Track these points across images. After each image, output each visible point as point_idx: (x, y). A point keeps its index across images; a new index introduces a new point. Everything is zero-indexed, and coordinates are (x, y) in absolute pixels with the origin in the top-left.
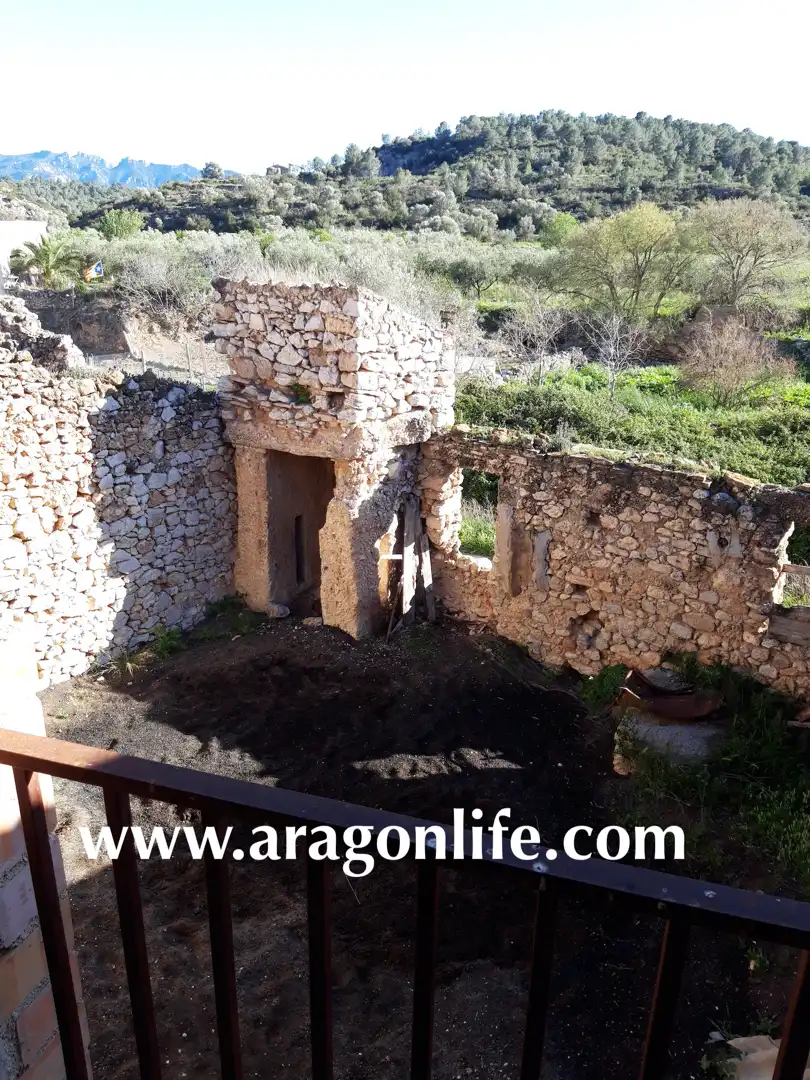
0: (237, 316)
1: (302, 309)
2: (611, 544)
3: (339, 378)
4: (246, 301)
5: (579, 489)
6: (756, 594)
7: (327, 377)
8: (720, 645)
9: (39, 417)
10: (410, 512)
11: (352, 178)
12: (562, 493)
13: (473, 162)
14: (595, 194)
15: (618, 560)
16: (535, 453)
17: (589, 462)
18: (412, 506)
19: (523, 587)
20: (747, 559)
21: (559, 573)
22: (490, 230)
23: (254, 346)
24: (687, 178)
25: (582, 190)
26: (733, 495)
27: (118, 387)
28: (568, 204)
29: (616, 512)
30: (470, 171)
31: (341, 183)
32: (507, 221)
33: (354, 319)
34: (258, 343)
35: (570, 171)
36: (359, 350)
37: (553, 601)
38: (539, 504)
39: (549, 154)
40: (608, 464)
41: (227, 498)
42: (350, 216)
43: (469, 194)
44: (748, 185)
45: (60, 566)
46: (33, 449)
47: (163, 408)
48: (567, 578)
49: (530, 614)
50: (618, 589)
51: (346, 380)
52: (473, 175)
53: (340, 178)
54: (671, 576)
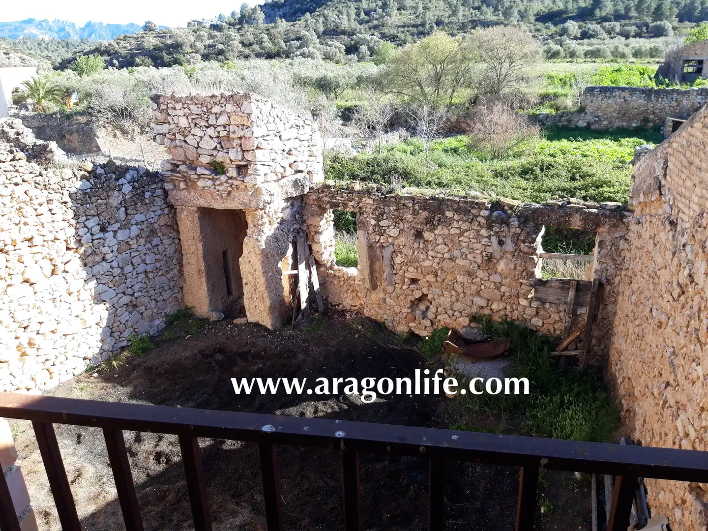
0: (170, 119)
1: (213, 111)
2: (432, 250)
3: (243, 155)
4: (175, 109)
5: (408, 216)
6: (524, 274)
7: (234, 155)
8: (506, 308)
9: (34, 198)
10: (300, 241)
11: (246, 26)
12: (398, 220)
13: (326, 12)
14: (406, 29)
15: (437, 260)
16: (378, 196)
17: (413, 199)
18: (301, 237)
19: (379, 284)
20: (517, 251)
21: (401, 272)
22: (341, 56)
23: (182, 138)
24: (464, 16)
25: (398, 27)
26: (505, 212)
27: (89, 172)
28: (389, 36)
29: (432, 230)
30: (324, 17)
31: (239, 29)
32: (351, 49)
33: (249, 115)
34: (185, 136)
35: (389, 15)
36: (255, 135)
37: (398, 291)
38: (384, 228)
39: (374, 5)
40: (426, 199)
41: (174, 242)
42: (247, 51)
43: (325, 33)
44: (503, 18)
45: (58, 300)
46: (32, 220)
47: (122, 185)
48: (406, 275)
49: (384, 300)
50: (439, 279)
51: (248, 156)
52: (326, 20)
53: (238, 27)
54: (471, 267)
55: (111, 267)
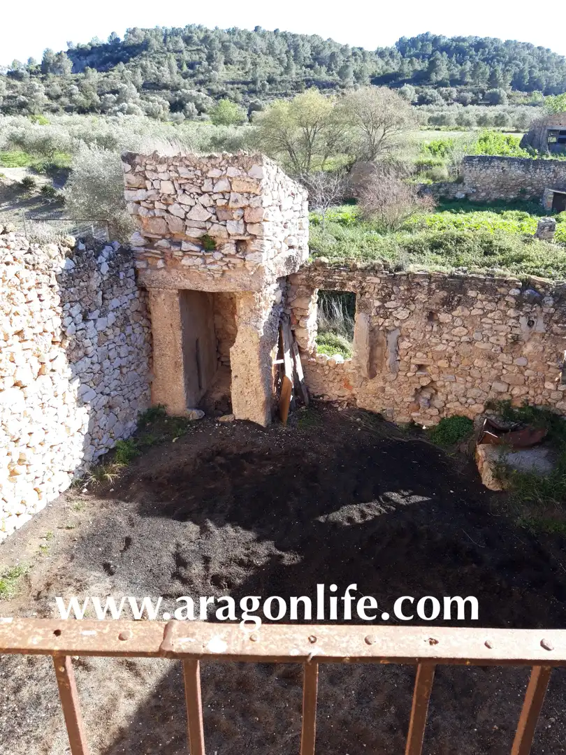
0: (148, 183)
1: (210, 175)
2: (447, 333)
3: (246, 228)
4: (156, 171)
5: (422, 297)
6: (554, 355)
7: (235, 228)
8: (528, 393)
9: (24, 281)
10: (285, 327)
12: (408, 301)
15: (452, 344)
16: (386, 274)
17: (429, 277)
18: (285, 322)
19: (378, 372)
20: (549, 332)
21: (406, 359)
23: (165, 208)
26: (537, 290)
27: (72, 249)
29: (449, 312)
33: (260, 181)
34: (168, 205)
36: (263, 205)
37: (402, 378)
38: (390, 310)
40: (445, 278)
41: (143, 332)
46: (22, 308)
47: (100, 264)
48: (413, 361)
49: (383, 389)
50: (452, 365)
51: (252, 230)
54: (493, 350)
55: (92, 363)
